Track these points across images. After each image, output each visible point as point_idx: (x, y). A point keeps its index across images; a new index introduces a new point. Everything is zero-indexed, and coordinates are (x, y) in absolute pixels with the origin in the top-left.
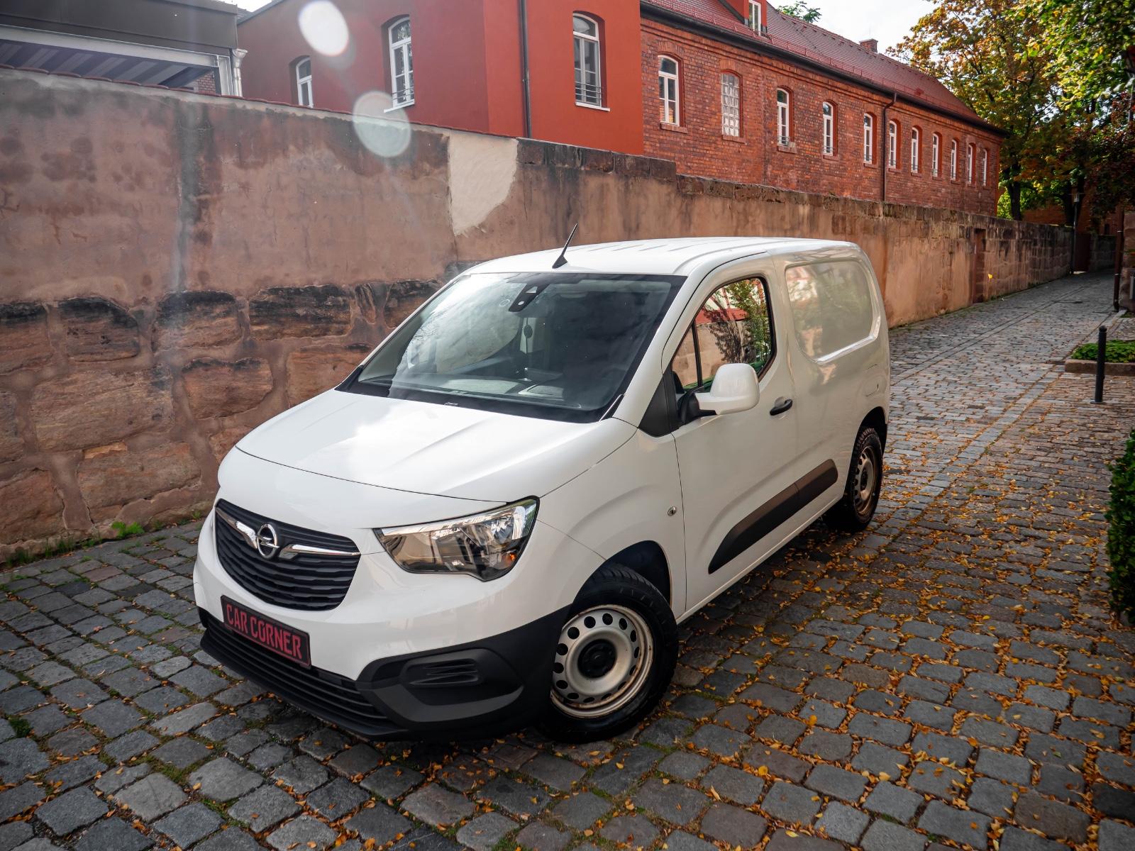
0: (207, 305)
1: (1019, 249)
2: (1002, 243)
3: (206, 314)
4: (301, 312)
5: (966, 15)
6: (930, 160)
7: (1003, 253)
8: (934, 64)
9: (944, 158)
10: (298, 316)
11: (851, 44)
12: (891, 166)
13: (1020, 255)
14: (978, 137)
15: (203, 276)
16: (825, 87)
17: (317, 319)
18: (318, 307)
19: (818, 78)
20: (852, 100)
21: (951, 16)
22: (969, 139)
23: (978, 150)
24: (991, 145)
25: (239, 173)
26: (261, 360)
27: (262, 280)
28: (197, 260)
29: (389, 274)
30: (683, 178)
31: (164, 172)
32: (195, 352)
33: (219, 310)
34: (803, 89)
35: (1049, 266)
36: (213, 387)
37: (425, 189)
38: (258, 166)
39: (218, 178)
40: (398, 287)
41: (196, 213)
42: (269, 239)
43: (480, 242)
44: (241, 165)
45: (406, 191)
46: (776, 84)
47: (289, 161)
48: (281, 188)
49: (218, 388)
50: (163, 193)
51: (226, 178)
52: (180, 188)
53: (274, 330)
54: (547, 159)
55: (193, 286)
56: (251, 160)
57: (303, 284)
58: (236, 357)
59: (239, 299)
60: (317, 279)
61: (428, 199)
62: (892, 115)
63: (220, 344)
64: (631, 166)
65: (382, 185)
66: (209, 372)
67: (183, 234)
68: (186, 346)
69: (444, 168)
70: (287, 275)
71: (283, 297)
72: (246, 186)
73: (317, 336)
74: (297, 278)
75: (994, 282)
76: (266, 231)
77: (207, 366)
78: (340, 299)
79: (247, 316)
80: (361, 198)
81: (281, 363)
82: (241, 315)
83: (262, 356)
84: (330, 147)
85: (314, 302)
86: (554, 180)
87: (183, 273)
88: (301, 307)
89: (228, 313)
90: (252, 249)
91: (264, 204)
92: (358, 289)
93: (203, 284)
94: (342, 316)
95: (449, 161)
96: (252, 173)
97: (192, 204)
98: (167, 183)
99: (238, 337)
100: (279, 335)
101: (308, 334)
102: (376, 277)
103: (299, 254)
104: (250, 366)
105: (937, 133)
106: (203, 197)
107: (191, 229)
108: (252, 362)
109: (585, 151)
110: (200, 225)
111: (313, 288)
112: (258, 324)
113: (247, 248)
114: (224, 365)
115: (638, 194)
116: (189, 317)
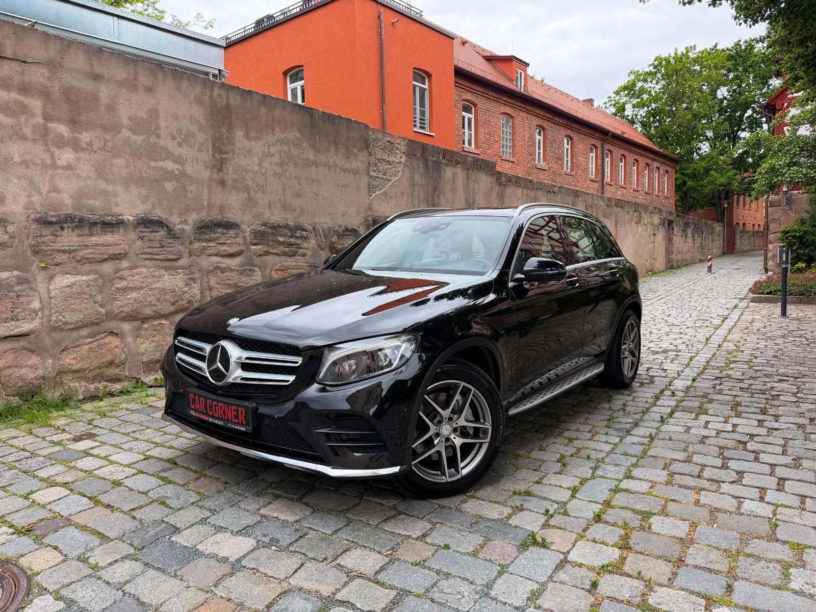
0: (224, 229)
1: (693, 236)
2: (683, 231)
3: (224, 234)
4: (281, 239)
5: (650, 85)
6: (631, 177)
7: (684, 238)
8: (628, 116)
9: (640, 176)
10: (279, 241)
11: (579, 101)
12: (607, 179)
13: (694, 240)
14: (661, 163)
15: (221, 209)
16: (565, 127)
17: (290, 245)
18: (291, 237)
19: (561, 121)
20: (582, 136)
21: (639, 84)
22: (656, 164)
23: (661, 171)
24: (669, 169)
25: (246, 142)
26: (256, 269)
27: (257, 216)
28: (218, 198)
29: (331, 220)
30: (500, 172)
31: (201, 136)
32: (216, 259)
33: (232, 233)
34: (552, 127)
35: (711, 248)
36: (227, 284)
37: (354, 166)
38: (257, 139)
39: (233, 144)
40: (337, 228)
41: (219, 166)
42: (263, 189)
43: (384, 205)
44: (248, 137)
45: (343, 166)
46: (535, 123)
47: (276, 138)
48: (270, 155)
49: (229, 285)
50: (200, 151)
51: (238, 145)
52: (210, 149)
53: (265, 249)
54: (423, 153)
55: (216, 216)
56: (253, 134)
57: (282, 222)
58: (241, 265)
59: (243, 227)
60: (290, 219)
61: (356, 172)
62: (607, 146)
63: (231, 256)
64: (471, 162)
65: (329, 160)
66: (224, 274)
67: (211, 179)
68: (211, 255)
69: (365, 153)
70: (272, 214)
71: (270, 228)
72: (249, 151)
73: (290, 256)
74: (277, 217)
75: (679, 256)
76: (261, 184)
77: (223, 270)
78: (304, 233)
79: (248, 238)
80: (317, 167)
81: (268, 272)
82: (245, 238)
83: (256, 266)
84: (300, 132)
85: (289, 234)
86: (427, 167)
87: (209, 206)
88: (281, 236)
89: (237, 236)
90: (252, 194)
91: (260, 165)
92: (314, 228)
93: (221, 214)
94: (305, 245)
95: (368, 148)
96: (253, 143)
97: (216, 160)
98: (203, 144)
99: (242, 252)
100: (267, 253)
101: (285, 254)
102: (324, 221)
103: (279, 200)
104: (250, 273)
105: (635, 159)
106: (224, 156)
107: (215, 176)
108: (250, 270)
109: (445, 150)
110: (221, 174)
111: (288, 225)
112: (255, 244)
113: (249, 193)
114: (233, 270)
115: (474, 181)
116: (213, 235)
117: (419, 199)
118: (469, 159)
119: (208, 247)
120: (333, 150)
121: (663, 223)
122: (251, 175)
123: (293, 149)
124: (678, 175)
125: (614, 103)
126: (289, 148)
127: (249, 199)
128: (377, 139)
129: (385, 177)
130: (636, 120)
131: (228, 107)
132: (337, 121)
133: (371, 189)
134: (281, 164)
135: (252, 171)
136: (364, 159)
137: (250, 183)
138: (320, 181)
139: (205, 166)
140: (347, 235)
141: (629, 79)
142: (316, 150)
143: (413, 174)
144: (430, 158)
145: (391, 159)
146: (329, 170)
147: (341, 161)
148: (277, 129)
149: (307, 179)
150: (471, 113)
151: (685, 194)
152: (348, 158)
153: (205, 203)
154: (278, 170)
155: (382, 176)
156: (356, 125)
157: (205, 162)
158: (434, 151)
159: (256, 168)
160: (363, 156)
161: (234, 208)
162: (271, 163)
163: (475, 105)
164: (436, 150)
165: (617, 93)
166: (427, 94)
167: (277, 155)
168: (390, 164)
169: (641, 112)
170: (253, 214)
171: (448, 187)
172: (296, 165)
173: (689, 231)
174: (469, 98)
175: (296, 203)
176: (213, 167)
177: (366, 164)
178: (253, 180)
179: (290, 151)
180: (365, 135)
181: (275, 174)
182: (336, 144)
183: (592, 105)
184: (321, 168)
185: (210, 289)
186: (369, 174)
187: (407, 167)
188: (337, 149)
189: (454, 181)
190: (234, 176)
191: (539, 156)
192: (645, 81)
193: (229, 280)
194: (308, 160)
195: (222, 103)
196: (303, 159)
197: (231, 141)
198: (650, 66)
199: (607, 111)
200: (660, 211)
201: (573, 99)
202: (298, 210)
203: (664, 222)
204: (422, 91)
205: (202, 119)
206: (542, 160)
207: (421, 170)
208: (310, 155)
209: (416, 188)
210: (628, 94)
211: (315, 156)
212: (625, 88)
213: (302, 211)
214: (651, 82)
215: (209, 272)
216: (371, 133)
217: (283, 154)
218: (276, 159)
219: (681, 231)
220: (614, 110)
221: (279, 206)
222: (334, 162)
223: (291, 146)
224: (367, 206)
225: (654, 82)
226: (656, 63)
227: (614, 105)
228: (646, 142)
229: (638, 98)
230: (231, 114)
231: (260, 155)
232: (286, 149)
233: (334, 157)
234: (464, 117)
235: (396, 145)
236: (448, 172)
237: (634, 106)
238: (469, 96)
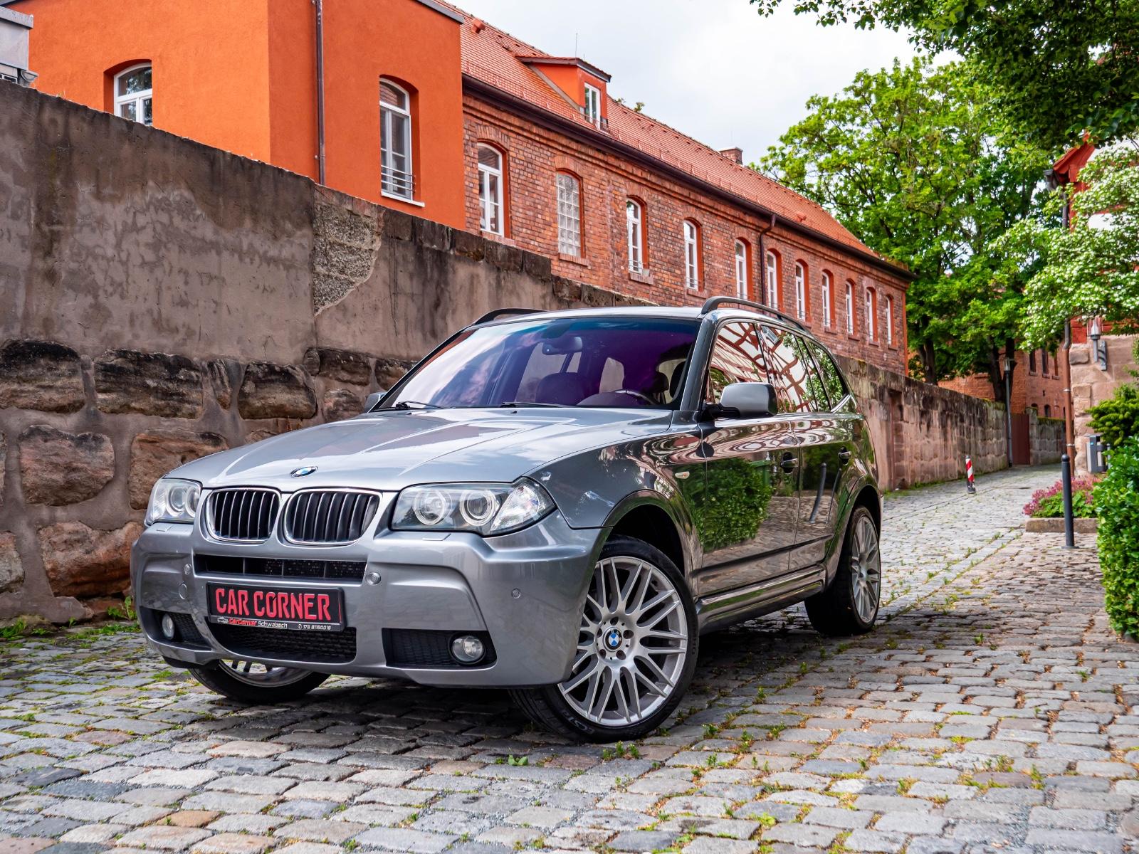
0: (51, 359)
1: (944, 426)
2: (923, 413)
3: (50, 369)
4: (151, 383)
5: (849, 126)
6: (820, 306)
7: (924, 427)
8: (811, 186)
9: (837, 304)
10: (148, 387)
11: (711, 152)
13: (945, 433)
14: (877, 279)
15: (47, 323)
16: (685, 201)
17: (167, 394)
18: (170, 380)
19: (677, 189)
20: (718, 221)
21: (830, 125)
22: (867, 282)
23: (879, 296)
24: (895, 293)
25: (95, 204)
26: (105, 437)
27: (109, 339)
28: (43, 303)
29: (243, 352)
30: (558, 278)
31: (18, 192)
32: (33, 416)
33: (64, 367)
34: (658, 202)
35: (981, 452)
36: (52, 463)
37: (286, 253)
38: (115, 199)
39: (74, 207)
40: (254, 369)
41: (47, 244)
42: (120, 289)
43: (341, 328)
44: (98, 196)
45: (266, 252)
46: (624, 192)
47: (148, 199)
48: (136, 229)
49: (56, 466)
50: (15, 216)
51: (82, 209)
52: (33, 214)
53: (122, 400)
54: (414, 236)
55: (36, 334)
56: (107, 191)
57: (152, 350)
58: (78, 429)
59: (83, 357)
60: (167, 346)
61: (289, 265)
62: (769, 243)
63: (61, 410)
64: (504, 256)
65: (241, 242)
66: (48, 444)
67: (31, 269)
68: (25, 408)
69: (306, 231)
70: (136, 336)
71: (131, 362)
72: (101, 222)
73: (167, 416)
74: (146, 342)
75: (917, 465)
76: (118, 279)
77: (47, 435)
78: (193, 373)
79: (93, 379)
80: (219, 253)
81: (125, 444)
82: (86, 377)
83: (106, 432)
84: (192, 190)
85: (165, 373)
86: (420, 261)
87: (26, 316)
88: (151, 377)
89: (74, 373)
90: (102, 299)
91: (118, 246)
92: (211, 365)
93: (47, 333)
94: (194, 396)
95: (311, 223)
96: (108, 206)
97: (43, 235)
98: (20, 205)
99: (82, 404)
100: (126, 408)
101: (158, 411)
102: (230, 352)
103: (150, 312)
104: (93, 443)
105: (826, 271)
106: (56, 228)
107: (40, 264)
108: (95, 439)
109: (454, 230)
110: (50, 261)
111: (163, 356)
112: (104, 391)
113: (96, 297)
114: (65, 437)
115: (511, 293)
116: (32, 371)
117: (406, 320)
118: (500, 250)
119: (22, 391)
120: (248, 223)
121: (879, 394)
122: (103, 263)
123: (177, 220)
124: (910, 306)
125: (780, 159)
126: (171, 218)
127: (97, 307)
128: (329, 207)
129: (343, 277)
130: (826, 195)
131: (66, 141)
132: (257, 171)
133: (316, 297)
134: (156, 246)
135: (103, 257)
136: (305, 242)
137: (99, 278)
138: (224, 280)
139: (23, 245)
140: (272, 381)
141: (809, 113)
142: (219, 223)
143: (395, 273)
144: (427, 245)
145: (355, 244)
146: (241, 259)
147: (260, 242)
148: (151, 183)
149: (200, 275)
150: (497, 167)
151: (929, 341)
152: (275, 238)
153: (20, 312)
154: (150, 256)
155: (337, 274)
156: (290, 180)
157: (22, 238)
158: (435, 233)
159: (110, 252)
160: (303, 236)
161: (69, 322)
162: (138, 244)
163: (504, 152)
164: (437, 231)
165: (786, 139)
166: (408, 126)
167: (149, 230)
168: (352, 253)
169: (835, 179)
170: (102, 334)
171: (461, 300)
172: (182, 248)
173: (935, 415)
174: (493, 137)
175: (180, 317)
176: (36, 248)
177: (308, 252)
178: (106, 272)
179: (171, 222)
180: (307, 197)
181: (144, 263)
182: (254, 213)
183: (739, 161)
184: (226, 254)
185: (22, 472)
186: (313, 269)
187: (385, 259)
188: (255, 221)
189: (472, 290)
190: (73, 265)
191: (635, 257)
192: (842, 119)
193: (56, 455)
194: (203, 240)
195: (56, 134)
196: (194, 239)
197: (70, 201)
198: (847, 90)
199: (770, 175)
200: (874, 372)
201: (700, 148)
202: (182, 331)
203: (882, 394)
204: (398, 120)
205: (20, 162)
206: (640, 266)
207: (411, 267)
208: (207, 230)
209: (402, 300)
210: (810, 144)
211: (216, 232)
212: (804, 131)
213: (190, 333)
214: (852, 120)
215: (22, 438)
216: (317, 194)
217: (159, 227)
218: (146, 236)
219: (918, 414)
220: (781, 174)
221: (148, 322)
222: (251, 245)
223: (175, 213)
224: (309, 328)
225: (858, 120)
226: (859, 85)
227: (783, 165)
228: (848, 238)
229: (830, 151)
230: (71, 152)
231: (120, 228)
232: (164, 218)
233: (251, 235)
234: (481, 174)
235: (364, 220)
236: (462, 272)
237: (821, 169)
238: (491, 133)
